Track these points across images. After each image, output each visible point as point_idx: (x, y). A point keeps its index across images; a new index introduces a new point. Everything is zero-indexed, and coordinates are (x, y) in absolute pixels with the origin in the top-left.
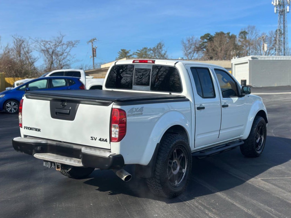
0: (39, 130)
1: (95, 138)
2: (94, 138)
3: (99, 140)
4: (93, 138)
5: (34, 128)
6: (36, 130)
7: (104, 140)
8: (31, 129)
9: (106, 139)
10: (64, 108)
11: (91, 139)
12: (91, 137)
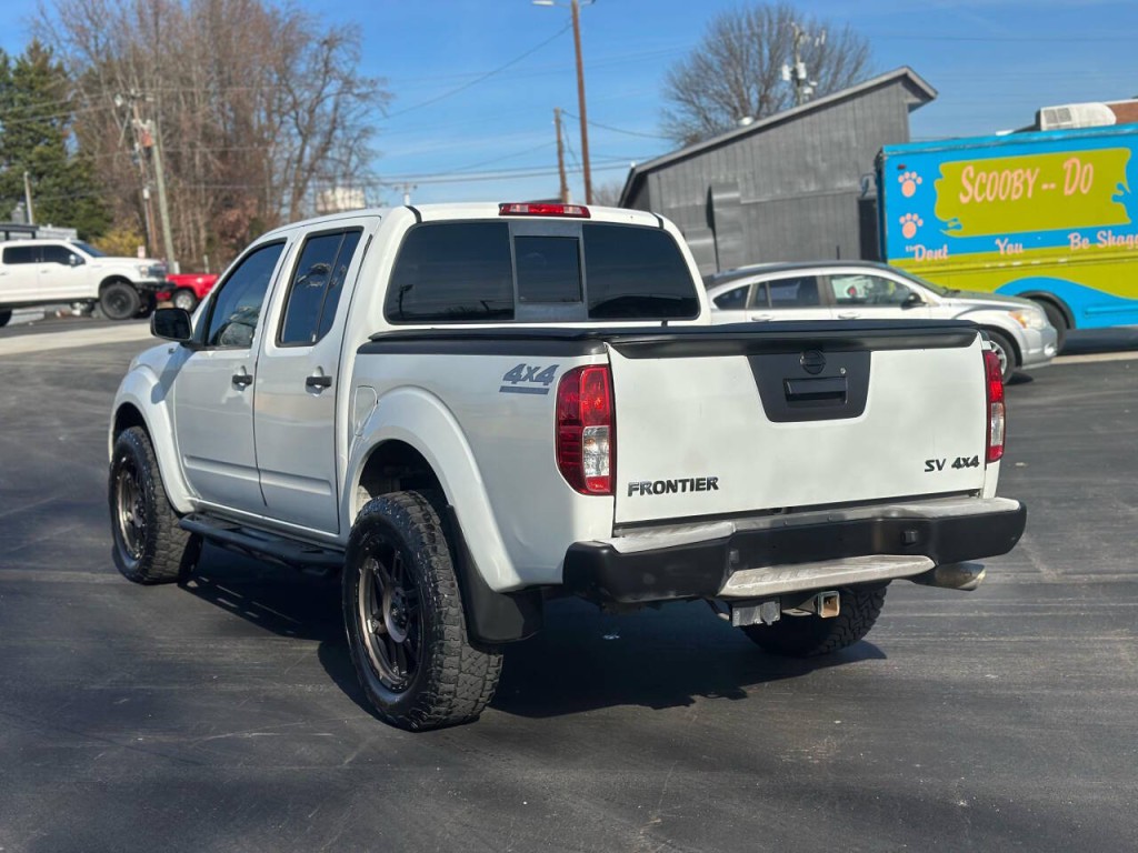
0: (712, 484)
1: (941, 463)
2: (937, 461)
3: (953, 466)
4: (934, 464)
5: (684, 482)
6: (697, 485)
7: (969, 461)
8: (670, 486)
9: (976, 458)
10: (820, 375)
11: (926, 471)
12: (928, 463)
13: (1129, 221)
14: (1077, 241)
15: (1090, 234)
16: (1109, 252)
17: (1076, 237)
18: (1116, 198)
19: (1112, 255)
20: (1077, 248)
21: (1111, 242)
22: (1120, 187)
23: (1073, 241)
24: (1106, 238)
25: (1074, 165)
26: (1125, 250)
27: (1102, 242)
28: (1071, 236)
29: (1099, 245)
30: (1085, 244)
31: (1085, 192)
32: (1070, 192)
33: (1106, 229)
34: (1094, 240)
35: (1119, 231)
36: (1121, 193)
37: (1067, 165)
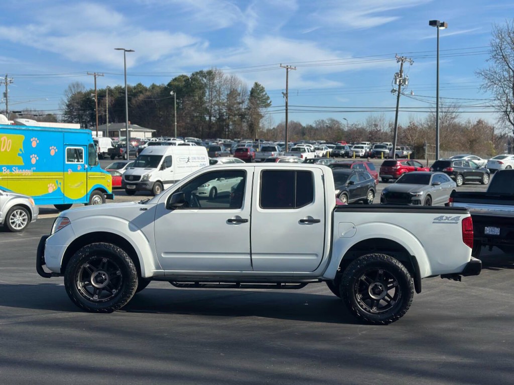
13: (23, 164)
14: (5, 170)
15: (10, 168)
16: (16, 176)
17: (5, 169)
18: (19, 155)
19: (18, 177)
20: (5, 173)
21: (17, 172)
22: (21, 150)
23: (4, 170)
24: (16, 170)
25: (5, 139)
26: (22, 176)
27: (14, 172)
28: (3, 168)
29: (13, 172)
30: (8, 172)
31: (8, 151)
32: (3, 150)
33: (16, 166)
34: (11, 171)
35: (20, 168)
36: (21, 153)
37: (2, 139)
